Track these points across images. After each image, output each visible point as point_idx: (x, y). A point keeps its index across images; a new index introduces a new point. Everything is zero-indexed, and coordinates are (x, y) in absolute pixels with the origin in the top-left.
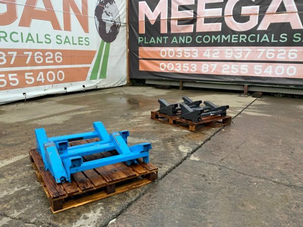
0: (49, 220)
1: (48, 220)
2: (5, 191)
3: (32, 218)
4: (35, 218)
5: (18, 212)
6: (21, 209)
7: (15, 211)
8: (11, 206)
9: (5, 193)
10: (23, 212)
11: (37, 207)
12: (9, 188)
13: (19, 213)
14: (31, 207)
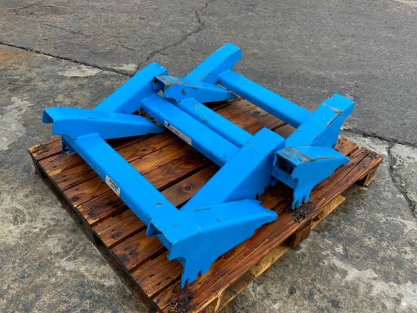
0: (388, 179)
1: (388, 181)
2: (375, 292)
3: (400, 200)
4: (398, 196)
5: (405, 225)
6: (396, 225)
7: (406, 231)
8: (404, 245)
9: (379, 287)
10: (399, 219)
11: (376, 206)
12: (356, 296)
13: (406, 222)
14: (381, 214)
